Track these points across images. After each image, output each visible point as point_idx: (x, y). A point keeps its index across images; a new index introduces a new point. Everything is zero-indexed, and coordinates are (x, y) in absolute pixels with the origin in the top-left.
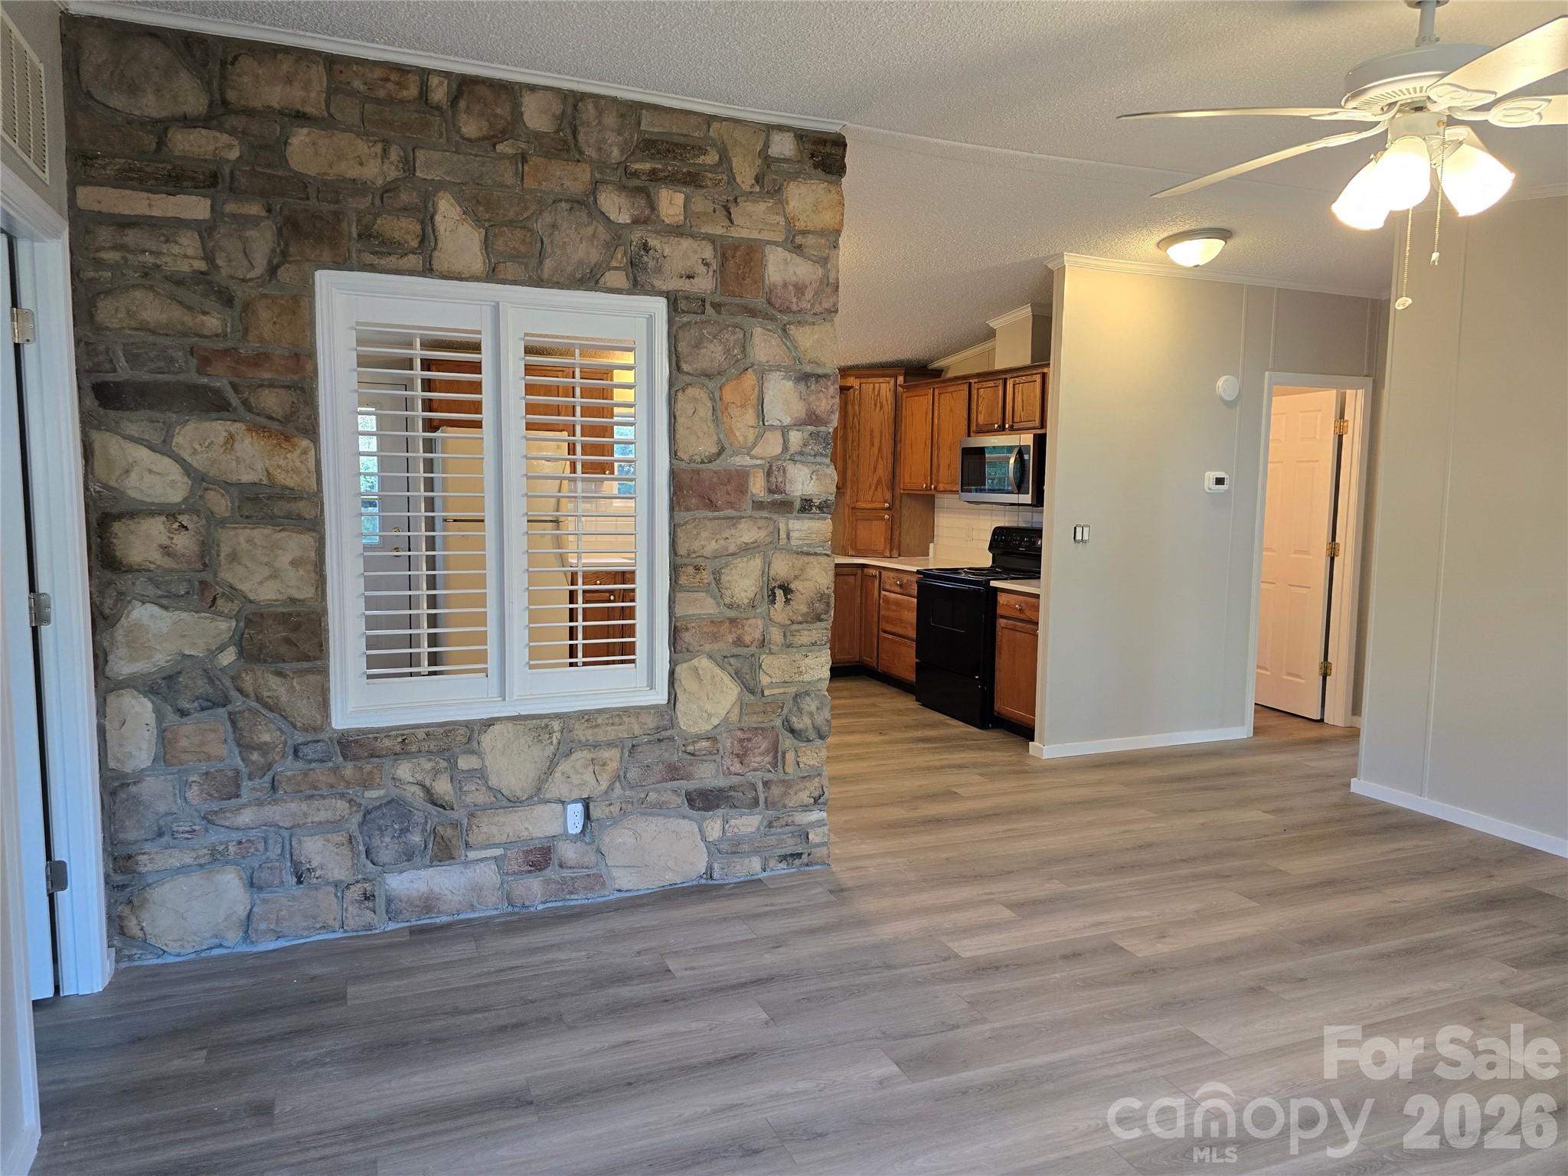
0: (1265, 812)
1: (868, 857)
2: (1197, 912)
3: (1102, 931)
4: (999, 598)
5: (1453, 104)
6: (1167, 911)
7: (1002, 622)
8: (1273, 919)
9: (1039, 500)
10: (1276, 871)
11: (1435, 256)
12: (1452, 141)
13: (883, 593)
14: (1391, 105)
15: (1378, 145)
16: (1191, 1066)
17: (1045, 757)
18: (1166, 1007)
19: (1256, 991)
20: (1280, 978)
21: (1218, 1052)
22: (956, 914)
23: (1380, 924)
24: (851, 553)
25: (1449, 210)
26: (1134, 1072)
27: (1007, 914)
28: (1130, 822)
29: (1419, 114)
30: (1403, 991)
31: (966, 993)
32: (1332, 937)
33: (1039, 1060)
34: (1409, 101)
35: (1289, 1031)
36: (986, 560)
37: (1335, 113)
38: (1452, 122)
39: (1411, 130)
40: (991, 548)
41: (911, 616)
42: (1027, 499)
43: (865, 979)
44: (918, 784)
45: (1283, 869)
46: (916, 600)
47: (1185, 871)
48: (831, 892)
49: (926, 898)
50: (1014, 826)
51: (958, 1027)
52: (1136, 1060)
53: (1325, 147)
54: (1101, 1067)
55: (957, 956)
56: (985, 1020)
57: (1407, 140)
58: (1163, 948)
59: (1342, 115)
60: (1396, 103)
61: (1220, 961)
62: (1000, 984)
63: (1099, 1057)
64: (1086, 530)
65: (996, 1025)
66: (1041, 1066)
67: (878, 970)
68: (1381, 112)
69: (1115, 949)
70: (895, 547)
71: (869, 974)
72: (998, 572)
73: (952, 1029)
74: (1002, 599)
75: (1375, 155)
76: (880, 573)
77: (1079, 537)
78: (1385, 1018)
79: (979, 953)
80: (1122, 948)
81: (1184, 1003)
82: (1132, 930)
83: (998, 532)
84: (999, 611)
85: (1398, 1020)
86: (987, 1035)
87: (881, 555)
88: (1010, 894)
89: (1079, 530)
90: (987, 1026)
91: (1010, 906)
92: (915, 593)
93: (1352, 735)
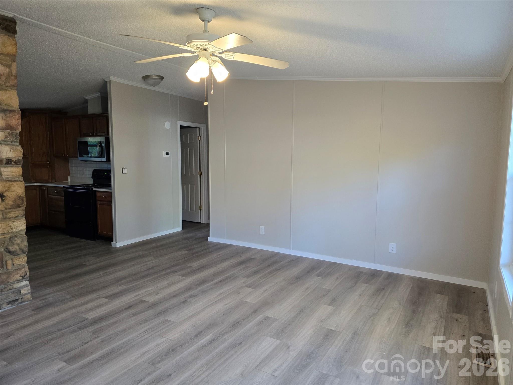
0: (186, 251)
1: (49, 294)
2: (168, 284)
3: (138, 297)
4: (97, 194)
5: (213, 50)
6: (159, 286)
7: (99, 202)
8: (189, 280)
9: (108, 160)
10: (190, 267)
11: (212, 91)
12: (214, 61)
13: (49, 196)
14: (199, 48)
15: (196, 58)
16: (167, 329)
17: (117, 247)
18: (159, 314)
19: (184, 302)
20: (191, 297)
21: (175, 322)
22: (86, 305)
23: (216, 275)
24: (33, 181)
25: (215, 80)
26: (150, 336)
27: (106, 300)
28: (146, 262)
29: (205, 52)
30: (222, 291)
31: (91, 330)
32: (204, 282)
33: (117, 344)
34: (203, 47)
35: (193, 310)
36: (91, 181)
37: (184, 47)
38: (214, 55)
39: (204, 56)
40: (92, 177)
41: (62, 204)
42: (104, 159)
43: (50, 337)
44: (68, 264)
45: (191, 266)
46: (63, 198)
47: (163, 273)
48: (33, 310)
49: (74, 303)
50: (107, 271)
51: (89, 342)
52: (150, 333)
53: (183, 56)
54: (139, 338)
55: (87, 319)
56: (98, 337)
57: (203, 58)
58: (157, 297)
59: (186, 48)
60: (200, 47)
61: (174, 296)
62: (103, 324)
63: (138, 336)
64: (126, 169)
65: (103, 337)
66: (119, 345)
67: (56, 332)
68: (196, 49)
69: (142, 301)
70: (53, 179)
71: (52, 335)
72: (96, 185)
73: (86, 344)
74: (98, 194)
75: (196, 61)
76: (47, 189)
77: (124, 172)
78: (217, 299)
79: (95, 316)
80: (145, 301)
81: (164, 311)
82: (147, 295)
83: (95, 171)
84: (97, 199)
85: (220, 299)
86: (99, 342)
87: (47, 182)
88: (106, 294)
89: (124, 169)
90: (100, 338)
91: (106, 297)
92: (63, 195)
93: (208, 225)
